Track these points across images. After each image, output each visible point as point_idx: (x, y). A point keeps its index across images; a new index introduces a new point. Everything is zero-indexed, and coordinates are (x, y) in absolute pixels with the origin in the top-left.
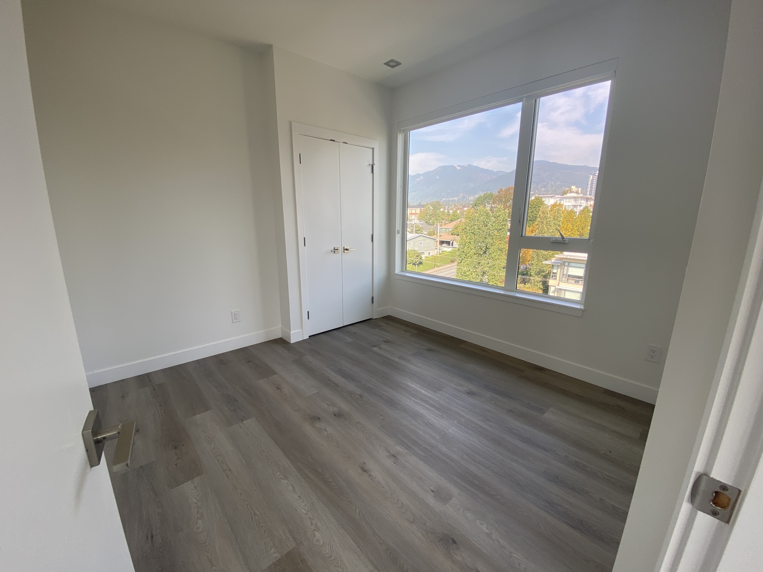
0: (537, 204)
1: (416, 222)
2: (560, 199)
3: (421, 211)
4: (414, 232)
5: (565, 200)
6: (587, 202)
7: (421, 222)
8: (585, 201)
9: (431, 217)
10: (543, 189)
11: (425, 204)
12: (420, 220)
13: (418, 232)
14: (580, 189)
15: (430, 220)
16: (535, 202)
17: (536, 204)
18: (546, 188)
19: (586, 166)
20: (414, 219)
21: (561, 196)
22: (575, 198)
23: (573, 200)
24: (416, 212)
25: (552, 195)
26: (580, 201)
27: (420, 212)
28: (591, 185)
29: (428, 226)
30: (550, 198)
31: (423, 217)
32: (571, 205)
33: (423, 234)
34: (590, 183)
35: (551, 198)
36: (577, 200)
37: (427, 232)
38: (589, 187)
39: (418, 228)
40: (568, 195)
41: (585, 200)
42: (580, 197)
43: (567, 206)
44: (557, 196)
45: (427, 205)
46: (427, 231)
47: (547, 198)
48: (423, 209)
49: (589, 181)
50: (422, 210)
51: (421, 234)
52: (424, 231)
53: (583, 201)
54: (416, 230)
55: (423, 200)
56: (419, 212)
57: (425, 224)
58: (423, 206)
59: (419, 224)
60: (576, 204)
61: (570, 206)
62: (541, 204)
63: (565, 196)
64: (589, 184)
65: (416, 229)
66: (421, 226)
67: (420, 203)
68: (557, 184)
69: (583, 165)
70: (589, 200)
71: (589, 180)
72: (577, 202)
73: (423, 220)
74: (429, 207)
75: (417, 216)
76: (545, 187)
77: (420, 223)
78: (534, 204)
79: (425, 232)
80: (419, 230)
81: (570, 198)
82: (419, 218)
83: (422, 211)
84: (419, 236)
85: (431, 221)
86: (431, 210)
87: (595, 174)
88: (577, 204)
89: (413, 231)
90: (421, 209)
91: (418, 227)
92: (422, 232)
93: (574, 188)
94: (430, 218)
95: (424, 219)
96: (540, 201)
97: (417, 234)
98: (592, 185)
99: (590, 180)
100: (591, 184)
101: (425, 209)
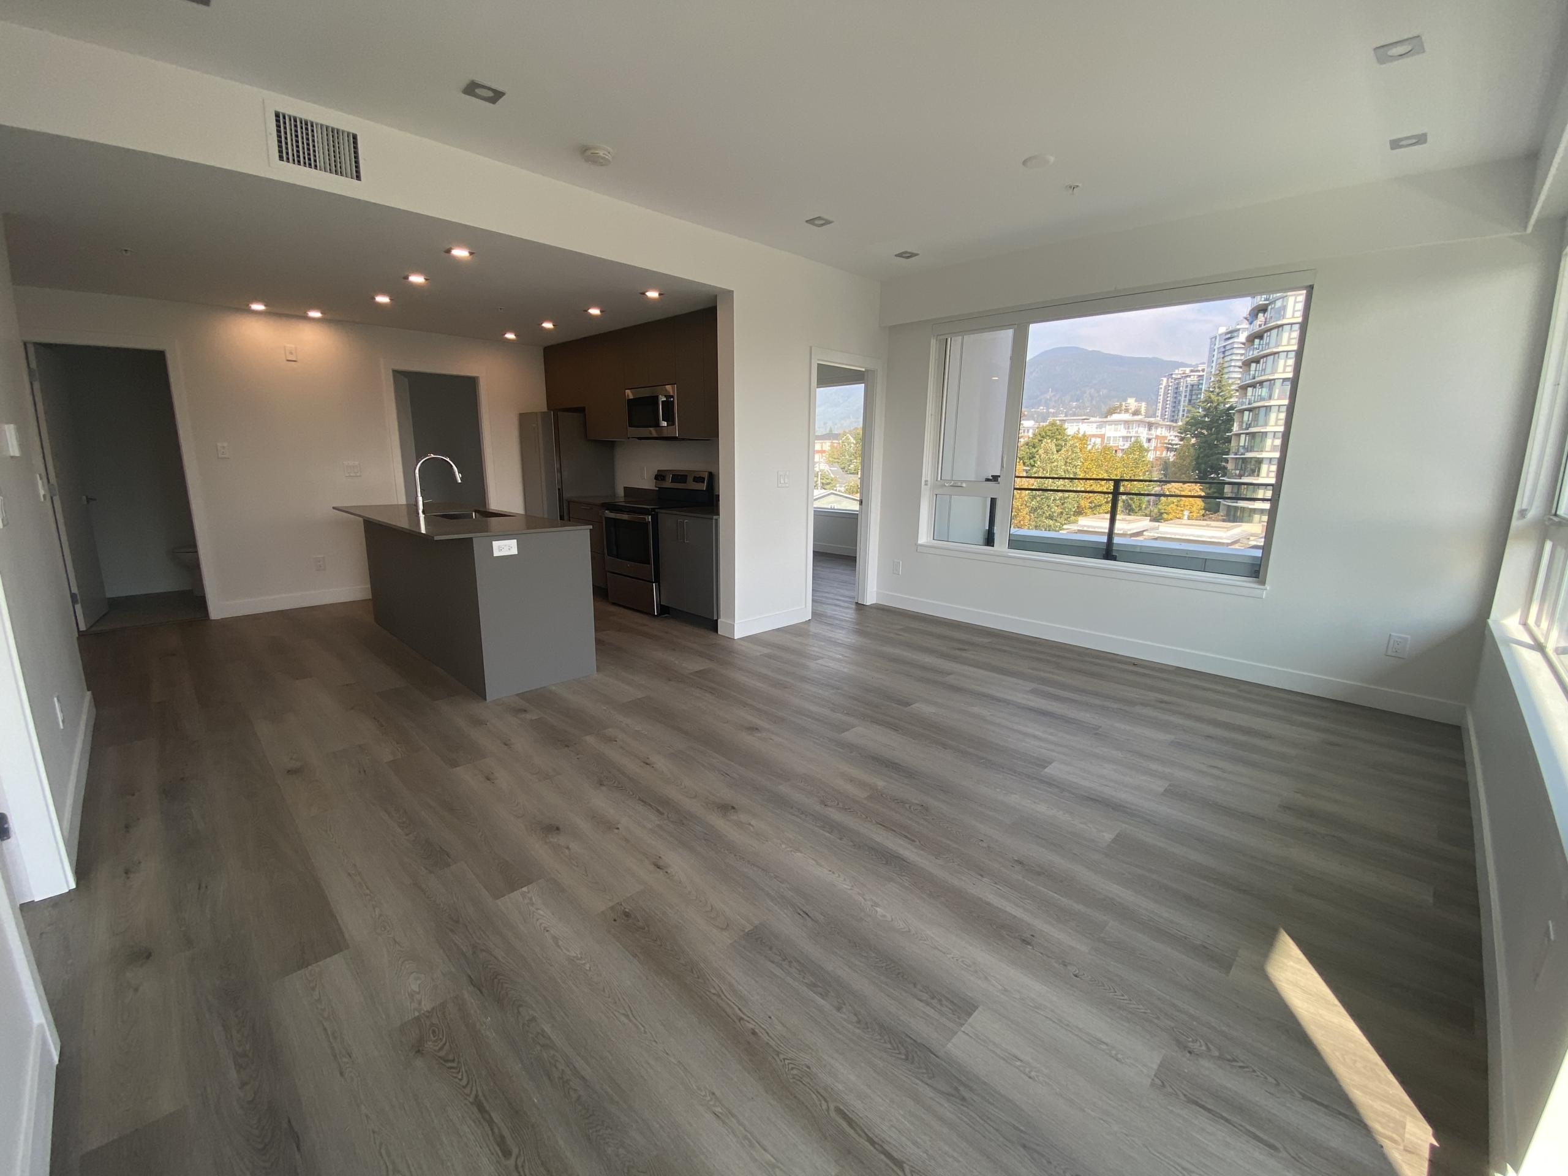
0: (1053, 435)
1: (822, 467)
2: (1098, 424)
3: (832, 446)
4: (819, 488)
5: (1107, 426)
6: (1150, 429)
7: (832, 469)
8: (1147, 429)
9: (851, 458)
10: (1074, 404)
11: (841, 432)
12: (831, 463)
13: (828, 487)
14: (1144, 405)
15: (850, 464)
16: (1049, 430)
17: (1051, 435)
18: (1079, 401)
19: (1157, 358)
20: (819, 462)
21: (1101, 420)
22: (1127, 423)
23: (1123, 426)
24: (822, 448)
25: (1084, 417)
26: (1137, 429)
27: (831, 449)
28: (1163, 398)
29: (846, 476)
30: (1081, 423)
31: (837, 458)
32: (1120, 437)
33: (836, 490)
34: (1162, 392)
35: (1083, 423)
36: (1130, 428)
37: (845, 487)
38: (1161, 401)
39: (827, 479)
40: (1115, 417)
41: (1147, 426)
42: (1136, 421)
43: (1112, 439)
44: (1092, 419)
45: (845, 434)
46: (844, 485)
47: (1073, 423)
48: (837, 442)
49: (1161, 388)
50: (835, 445)
51: (833, 489)
52: (838, 485)
53: (1141, 429)
54: (823, 483)
55: (836, 424)
56: (829, 448)
57: (841, 470)
58: (836, 437)
59: (830, 472)
60: (1129, 435)
61: (1118, 438)
62: (1060, 433)
63: (1109, 418)
64: (1160, 395)
65: (824, 481)
66: (832, 476)
67: (831, 430)
68: (1101, 393)
69: (1150, 356)
70: (1153, 427)
71: (1160, 386)
72: (1130, 430)
73: (836, 464)
74: (847, 439)
75: (825, 457)
76: (1077, 400)
77: (830, 470)
78: (1048, 434)
79: (841, 486)
80: (829, 483)
81: (1117, 422)
82: (829, 460)
83: (834, 447)
84: (829, 494)
85: (852, 466)
86: (852, 445)
87: (1172, 374)
88: (1131, 435)
89: (817, 485)
90: (832, 442)
91: (827, 477)
92: (835, 486)
93: (1132, 403)
94: (851, 460)
95: (838, 463)
96: (1057, 429)
97: (823, 491)
98: (1166, 397)
99: (1163, 387)
100: (1164, 393)
101: (840, 441)
